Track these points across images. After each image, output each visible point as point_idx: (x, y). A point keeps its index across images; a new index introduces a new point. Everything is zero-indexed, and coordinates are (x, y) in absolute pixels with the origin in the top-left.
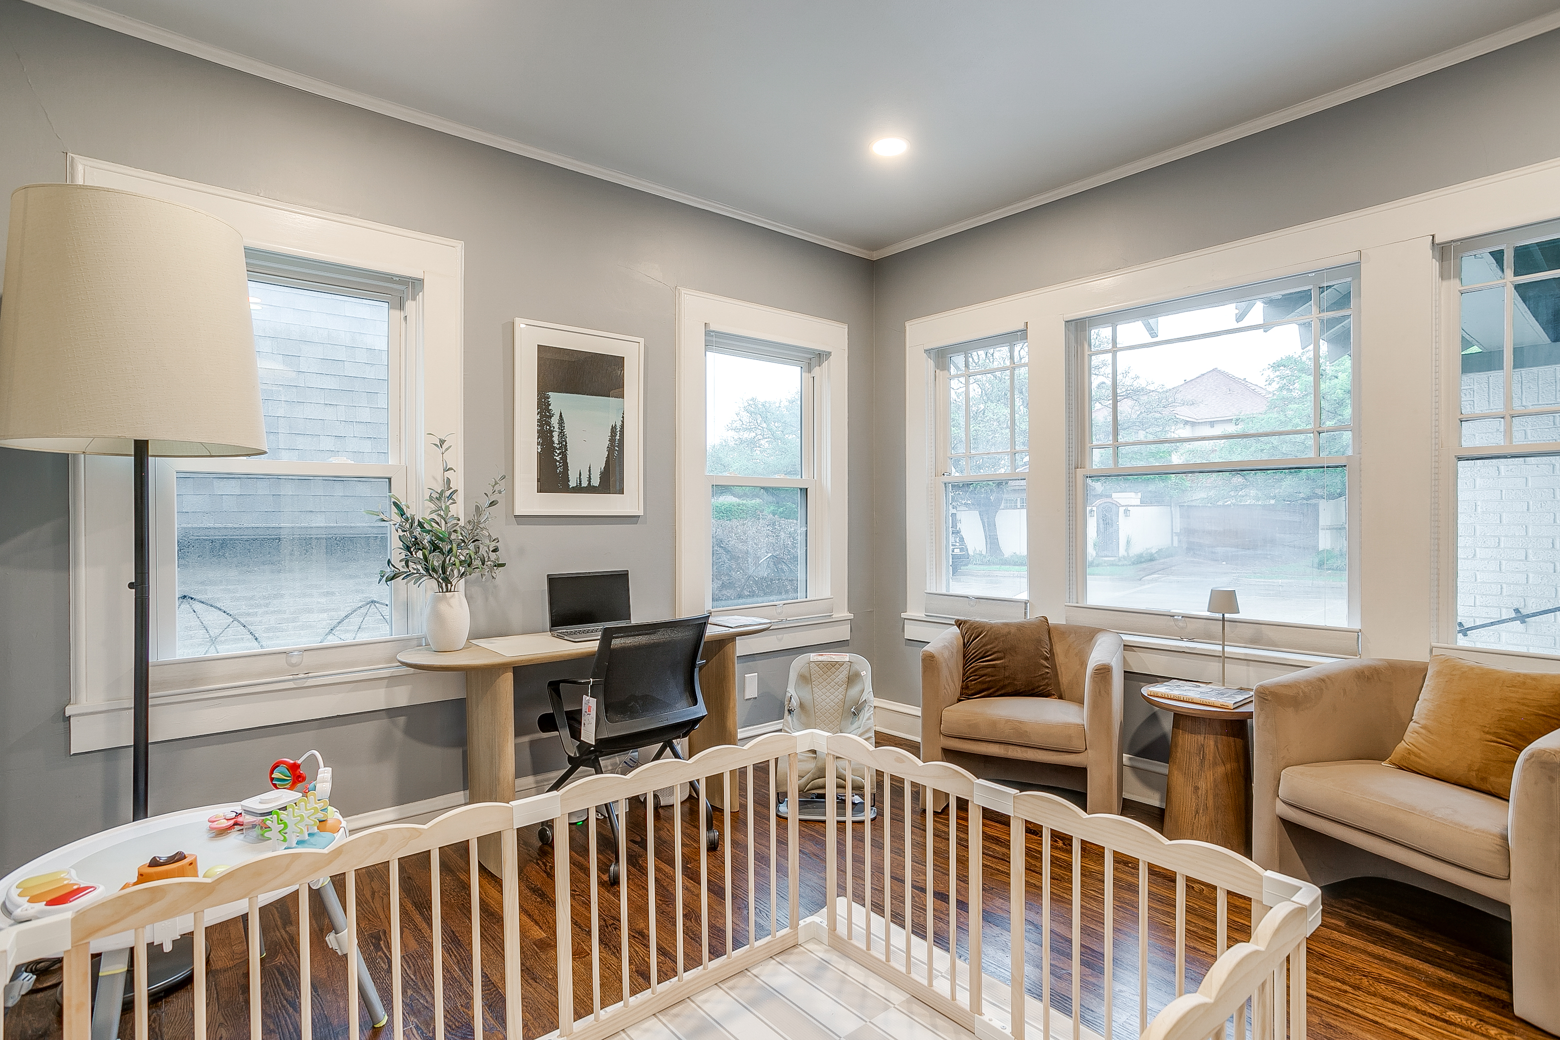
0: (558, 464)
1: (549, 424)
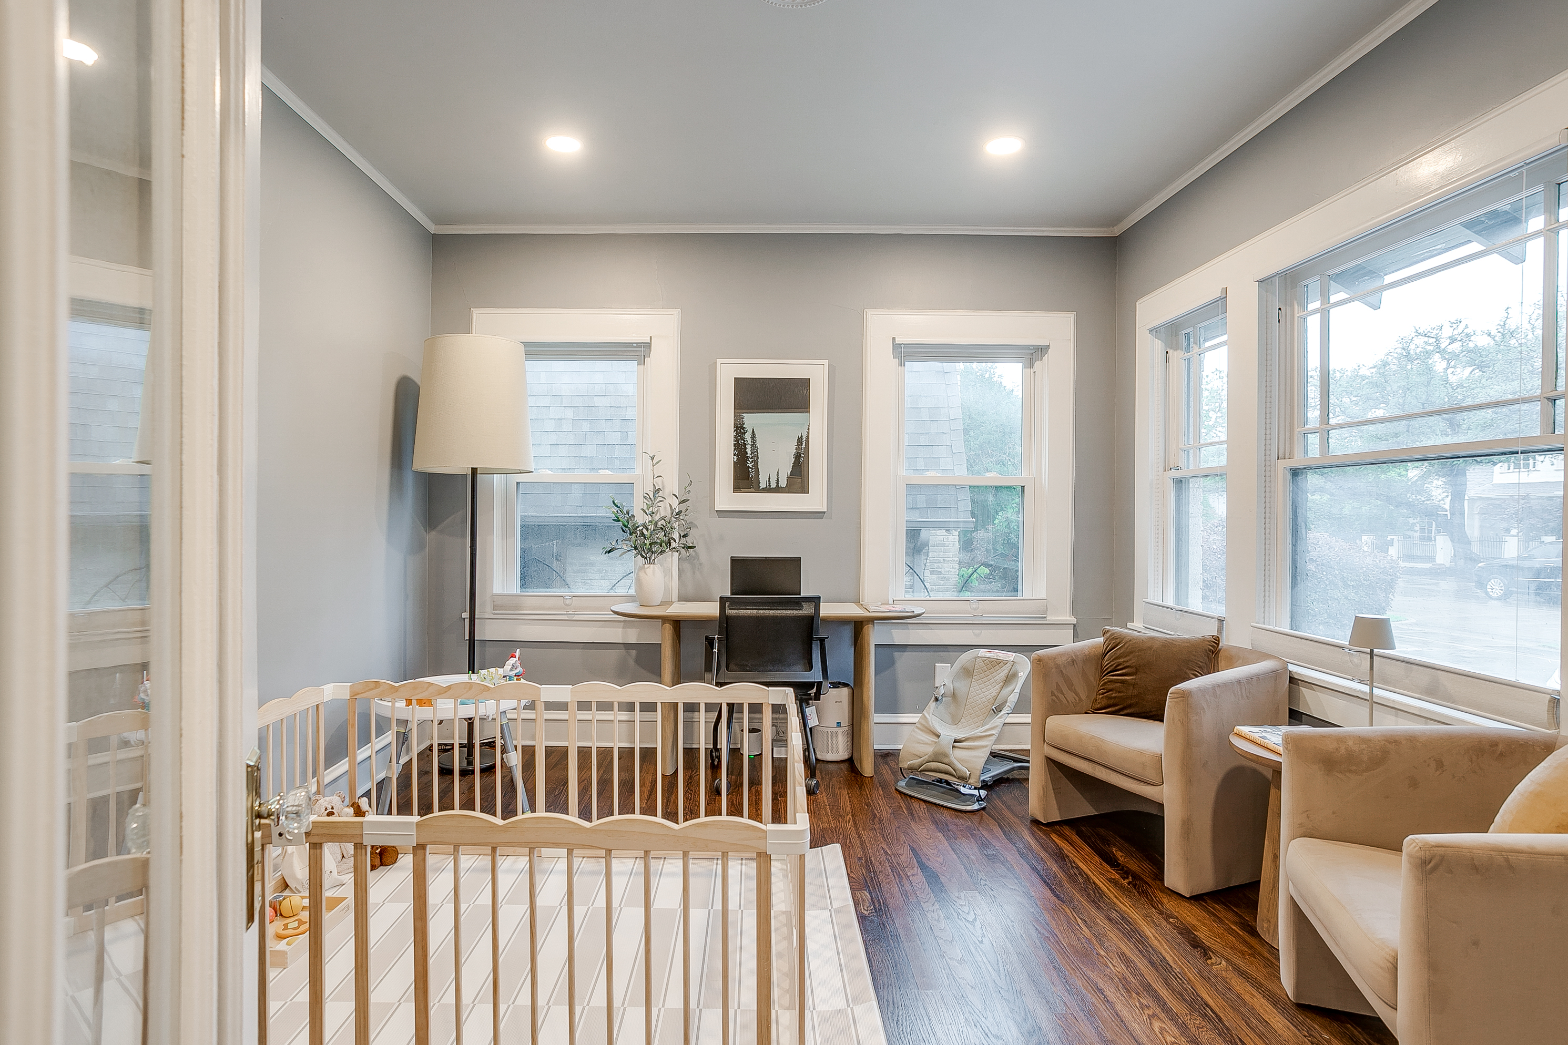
0: (750, 470)
1: (743, 439)
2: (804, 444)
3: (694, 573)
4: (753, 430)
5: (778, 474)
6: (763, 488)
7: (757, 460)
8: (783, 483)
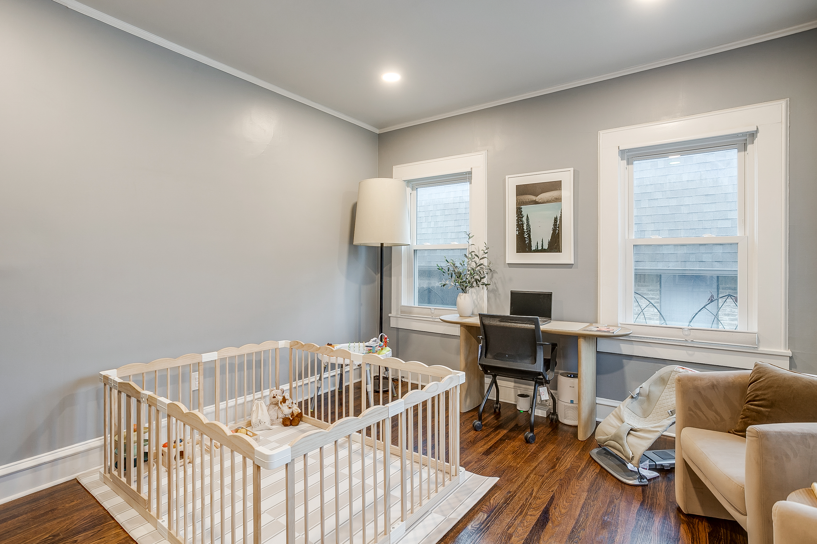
0: (526, 239)
1: (522, 221)
2: (559, 221)
3: (496, 299)
4: (527, 215)
5: (542, 241)
6: (534, 250)
7: (530, 233)
8: (546, 247)
